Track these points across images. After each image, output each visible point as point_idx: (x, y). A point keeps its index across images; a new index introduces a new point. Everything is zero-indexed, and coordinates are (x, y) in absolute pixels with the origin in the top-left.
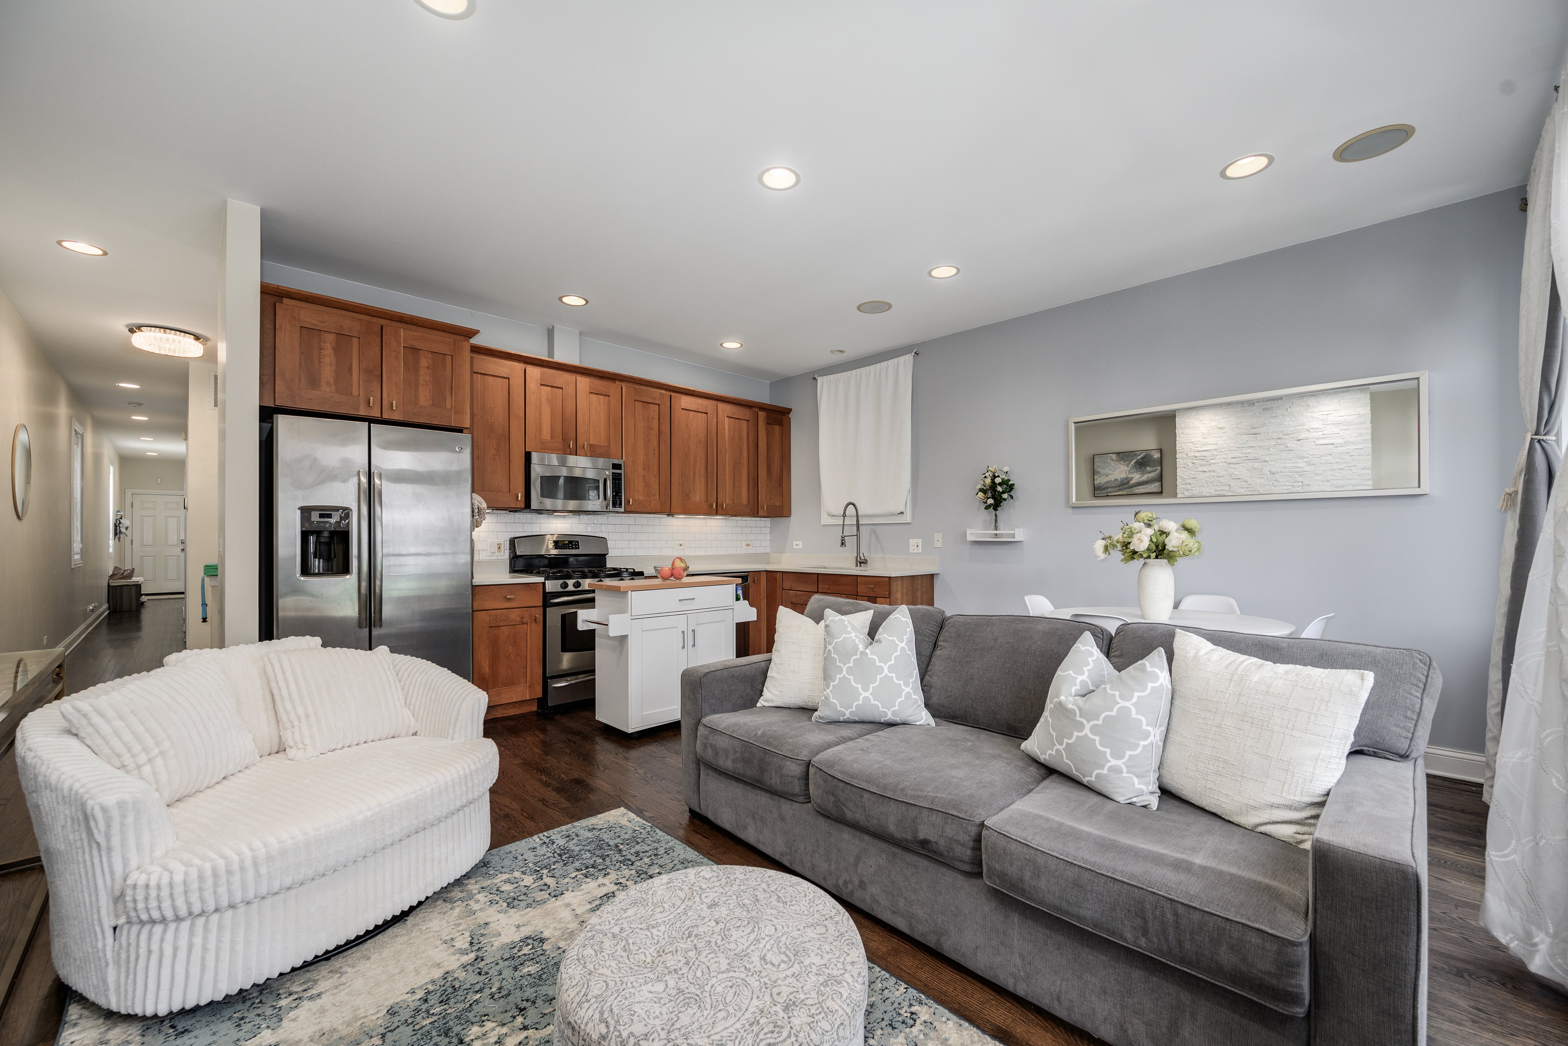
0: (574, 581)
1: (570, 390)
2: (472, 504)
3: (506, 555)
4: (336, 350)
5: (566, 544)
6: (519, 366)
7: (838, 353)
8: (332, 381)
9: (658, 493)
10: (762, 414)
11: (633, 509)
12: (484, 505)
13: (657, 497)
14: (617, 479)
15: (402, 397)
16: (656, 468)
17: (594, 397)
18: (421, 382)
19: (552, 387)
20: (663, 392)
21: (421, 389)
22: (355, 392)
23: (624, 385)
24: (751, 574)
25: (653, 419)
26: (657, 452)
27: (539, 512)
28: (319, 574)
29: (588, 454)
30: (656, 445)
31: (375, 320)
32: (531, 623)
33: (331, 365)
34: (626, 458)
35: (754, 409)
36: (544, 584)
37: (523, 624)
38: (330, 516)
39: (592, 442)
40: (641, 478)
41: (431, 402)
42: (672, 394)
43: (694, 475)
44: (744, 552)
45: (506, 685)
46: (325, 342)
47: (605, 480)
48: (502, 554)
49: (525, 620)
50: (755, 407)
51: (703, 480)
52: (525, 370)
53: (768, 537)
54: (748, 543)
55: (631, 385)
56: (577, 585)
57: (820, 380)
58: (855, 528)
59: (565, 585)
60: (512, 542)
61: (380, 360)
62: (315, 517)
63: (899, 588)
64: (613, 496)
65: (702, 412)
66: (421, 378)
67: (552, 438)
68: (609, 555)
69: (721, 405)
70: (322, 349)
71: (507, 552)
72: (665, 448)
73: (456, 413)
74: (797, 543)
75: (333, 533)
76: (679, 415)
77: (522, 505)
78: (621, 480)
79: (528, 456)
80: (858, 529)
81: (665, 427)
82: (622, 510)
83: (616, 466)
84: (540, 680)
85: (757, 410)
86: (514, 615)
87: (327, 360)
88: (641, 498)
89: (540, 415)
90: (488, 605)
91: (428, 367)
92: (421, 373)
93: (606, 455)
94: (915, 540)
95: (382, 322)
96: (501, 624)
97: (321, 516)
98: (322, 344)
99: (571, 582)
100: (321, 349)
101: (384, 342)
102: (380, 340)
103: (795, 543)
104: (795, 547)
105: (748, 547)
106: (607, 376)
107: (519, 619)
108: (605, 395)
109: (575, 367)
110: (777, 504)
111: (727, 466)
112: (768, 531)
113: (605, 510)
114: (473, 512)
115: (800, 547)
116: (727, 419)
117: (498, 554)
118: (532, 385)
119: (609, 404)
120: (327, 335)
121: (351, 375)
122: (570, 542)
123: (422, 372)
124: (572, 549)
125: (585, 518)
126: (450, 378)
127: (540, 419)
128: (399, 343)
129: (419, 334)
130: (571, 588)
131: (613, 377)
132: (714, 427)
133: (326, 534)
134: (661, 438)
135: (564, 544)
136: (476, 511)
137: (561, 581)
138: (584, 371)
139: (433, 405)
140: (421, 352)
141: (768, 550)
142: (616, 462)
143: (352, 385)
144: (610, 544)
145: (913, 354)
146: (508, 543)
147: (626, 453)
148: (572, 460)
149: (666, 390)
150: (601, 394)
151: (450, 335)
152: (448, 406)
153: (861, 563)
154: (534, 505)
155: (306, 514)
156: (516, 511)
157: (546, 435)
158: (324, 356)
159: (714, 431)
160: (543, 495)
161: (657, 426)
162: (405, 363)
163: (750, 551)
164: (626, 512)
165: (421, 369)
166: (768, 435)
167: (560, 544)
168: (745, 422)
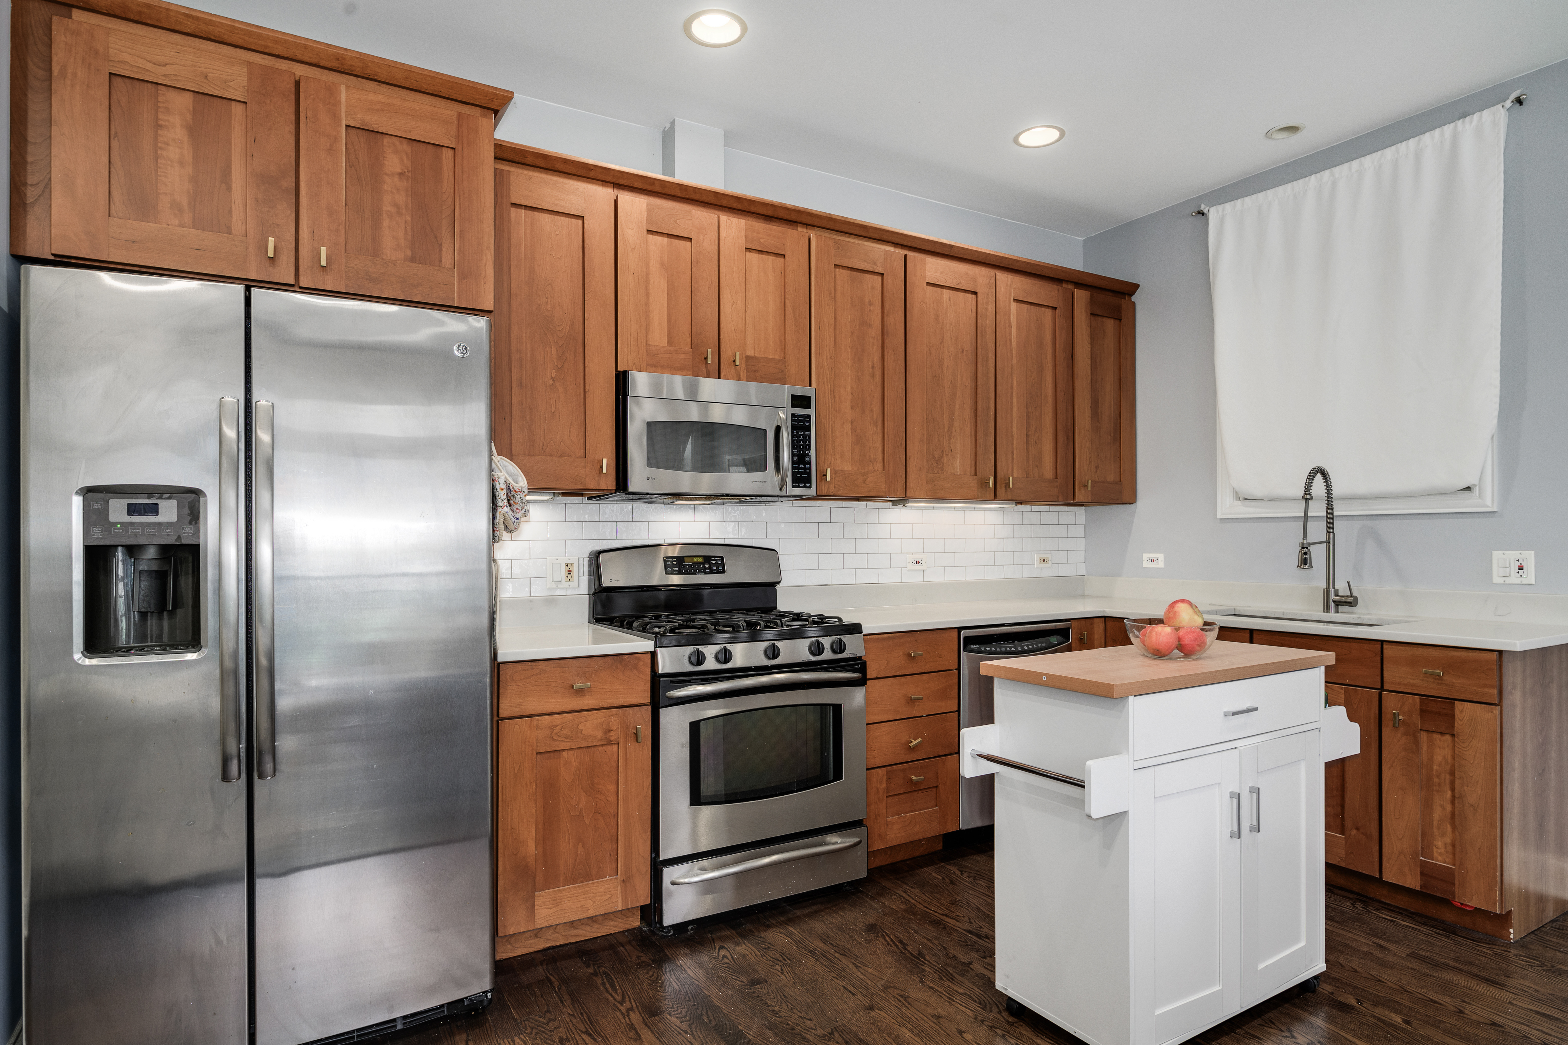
0: (716, 648)
1: (707, 243)
2: (493, 481)
3: (582, 587)
4: (194, 131)
5: (700, 563)
6: (603, 194)
7: (1284, 135)
8: (184, 202)
9: (880, 456)
10: (1081, 296)
11: (832, 490)
12: (522, 482)
13: (879, 466)
14: (800, 426)
15: (342, 240)
16: (877, 407)
17: (754, 257)
18: (387, 207)
19: (670, 236)
20: (891, 249)
21: (386, 222)
22: (237, 227)
23: (813, 234)
24: (1074, 624)
25: (870, 304)
26: (878, 373)
27: (646, 497)
28: (127, 651)
29: (743, 374)
30: (877, 358)
31: (283, 65)
32: (626, 741)
33: (181, 163)
34: (818, 384)
35: (1064, 285)
36: (653, 655)
37: (609, 743)
38: (153, 509)
39: (750, 353)
40: (848, 427)
41: (409, 253)
42: (910, 254)
43: (951, 420)
44: (1036, 574)
45: (573, 879)
46: (168, 111)
47: (778, 430)
48: (574, 584)
49: (613, 736)
50: (1067, 281)
51: (968, 430)
52: (616, 202)
53: (1082, 544)
54: (1044, 556)
55: (826, 234)
56: (725, 656)
57: (1214, 214)
58: (1323, 524)
59: (700, 659)
60: (595, 559)
61: (294, 154)
62: (117, 511)
63: (1519, 678)
64: (793, 462)
65: (966, 291)
66: (387, 199)
67: (670, 343)
68: (781, 584)
69: (1004, 279)
70: (160, 126)
71: (585, 581)
72: (894, 363)
73: (463, 277)
74: (1153, 556)
75: (166, 551)
76: (921, 295)
77: (609, 483)
78: (809, 429)
79: (622, 381)
80: (1330, 528)
81: (895, 321)
82: (812, 492)
83: (800, 401)
84: (646, 869)
85: (1070, 287)
86: (591, 725)
87: (173, 153)
88: (848, 467)
89: (647, 295)
90: (533, 705)
91: (401, 174)
92: (385, 187)
93: (780, 378)
94: (1512, 555)
95: (300, 70)
96: (562, 746)
97: (132, 510)
98: (160, 116)
99: (709, 651)
100: (158, 126)
101: (302, 116)
102: (293, 109)
103: (1146, 556)
104: (1146, 564)
105: (1044, 565)
106: (781, 214)
107: (600, 734)
108: (776, 255)
109: (716, 194)
110: (1111, 478)
111: (1015, 400)
112: (1080, 531)
113: (778, 493)
114: (494, 497)
115: (1161, 564)
116: (1014, 305)
117: (565, 584)
118: (630, 233)
119: (784, 273)
120: (172, 95)
121: (229, 189)
122: (708, 559)
123: (389, 183)
124: (711, 572)
125: (735, 510)
126: (450, 200)
127: (647, 304)
128: (336, 117)
129: (381, 98)
130: (710, 664)
131: (793, 217)
132: (990, 322)
133: (151, 553)
134: (887, 343)
135: (694, 564)
136: (502, 495)
137: (690, 649)
138: (735, 205)
139: (413, 259)
140: (386, 140)
141: (1082, 570)
142: (800, 390)
143: (230, 212)
144: (784, 561)
145: (1508, 104)
146: (586, 562)
147: (817, 374)
148: (709, 387)
149: (896, 245)
150: (768, 253)
151: (450, 104)
152: (447, 261)
153: (1337, 604)
154: (634, 485)
155: (96, 506)
156: (599, 497)
157: (659, 336)
158: (167, 144)
159: (990, 330)
160: (652, 462)
161: (878, 319)
162: (350, 164)
163: (1049, 571)
164: (819, 497)
165: (388, 180)
166: (1094, 337)
167: (687, 563)
168: (1049, 313)
